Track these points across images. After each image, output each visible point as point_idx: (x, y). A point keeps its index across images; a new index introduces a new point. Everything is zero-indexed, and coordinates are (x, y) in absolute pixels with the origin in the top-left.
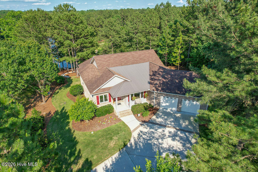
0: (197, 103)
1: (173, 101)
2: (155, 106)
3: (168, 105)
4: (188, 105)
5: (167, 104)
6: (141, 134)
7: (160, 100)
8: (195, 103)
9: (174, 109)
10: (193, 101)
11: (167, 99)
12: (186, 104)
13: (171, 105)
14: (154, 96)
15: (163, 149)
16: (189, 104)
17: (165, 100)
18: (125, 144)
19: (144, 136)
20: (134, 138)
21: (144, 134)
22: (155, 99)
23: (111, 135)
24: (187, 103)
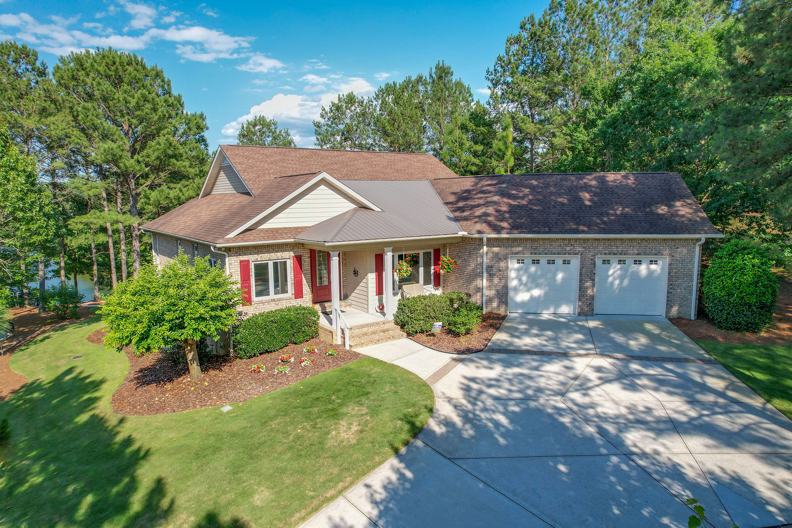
0: (653, 267)
1: (560, 276)
2: (489, 309)
3: (539, 296)
4: (617, 282)
5: (536, 292)
6: (475, 386)
7: (506, 278)
8: (643, 269)
9: (565, 309)
10: (635, 262)
11: (533, 269)
12: (610, 279)
13: (554, 296)
14: (482, 263)
15: (611, 420)
16: (622, 278)
17: (524, 279)
18: (412, 424)
19: (492, 391)
20: (450, 400)
21: (490, 386)
22: (485, 275)
23: (331, 402)
24: (616, 275)
